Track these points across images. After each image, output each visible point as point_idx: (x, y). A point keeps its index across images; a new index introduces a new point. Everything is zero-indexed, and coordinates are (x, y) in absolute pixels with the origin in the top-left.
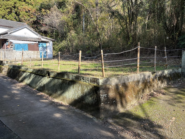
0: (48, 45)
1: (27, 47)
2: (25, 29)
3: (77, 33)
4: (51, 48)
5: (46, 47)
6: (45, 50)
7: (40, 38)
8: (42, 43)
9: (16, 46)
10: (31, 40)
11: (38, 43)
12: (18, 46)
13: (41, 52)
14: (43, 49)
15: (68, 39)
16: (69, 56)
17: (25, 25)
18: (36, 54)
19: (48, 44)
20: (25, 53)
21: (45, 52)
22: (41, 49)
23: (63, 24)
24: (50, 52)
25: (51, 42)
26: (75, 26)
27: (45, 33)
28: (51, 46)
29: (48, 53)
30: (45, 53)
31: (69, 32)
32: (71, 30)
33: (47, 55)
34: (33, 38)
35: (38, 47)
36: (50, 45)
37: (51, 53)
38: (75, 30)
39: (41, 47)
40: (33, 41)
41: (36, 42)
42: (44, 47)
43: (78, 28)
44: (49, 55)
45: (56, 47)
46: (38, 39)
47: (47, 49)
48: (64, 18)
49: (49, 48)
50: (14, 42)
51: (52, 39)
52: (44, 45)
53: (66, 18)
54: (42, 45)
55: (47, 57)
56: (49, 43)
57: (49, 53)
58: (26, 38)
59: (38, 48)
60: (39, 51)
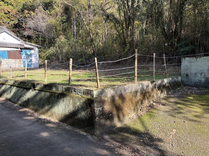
0: (32, 53)
1: (7, 55)
2: (4, 33)
3: (68, 38)
4: (37, 56)
5: (31, 55)
6: (29, 58)
7: (22, 44)
8: (25, 50)
10: (12, 46)
11: (20, 50)
13: (24, 60)
14: (27, 57)
15: (57, 45)
16: (59, 65)
17: (4, 29)
18: (18, 63)
19: (33, 51)
20: (4, 61)
21: (29, 60)
22: (25, 56)
23: (50, 28)
24: (35, 60)
25: (37, 49)
26: (64, 30)
27: (29, 38)
28: (37, 53)
29: (33, 61)
30: (30, 62)
31: (58, 37)
32: (60, 35)
33: (31, 64)
34: (14, 44)
35: (20, 54)
36: (35, 52)
37: (37, 62)
38: (65, 35)
39: (24, 55)
40: (14, 48)
41: (18, 48)
42: (27, 54)
43: (68, 32)
44: (34, 63)
45: (43, 55)
46: (21, 45)
47: (31, 57)
48: (52, 21)
49: (34, 56)
51: (37, 45)
52: (28, 52)
53: (53, 21)
54: (25, 52)
55: (32, 67)
56: (35, 50)
57: (34, 62)
58: (6, 44)
59: (20, 56)
60: (22, 60)
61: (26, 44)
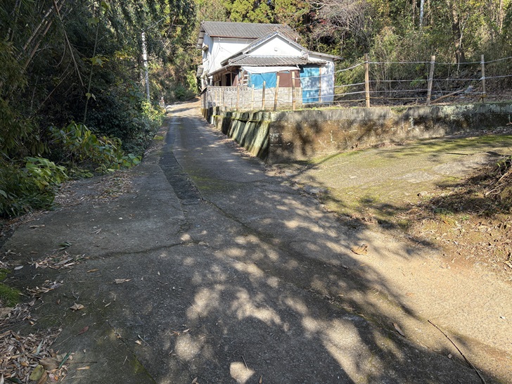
1: (275, 79)
4: (332, 78)
5: (319, 79)
6: (315, 84)
7: (304, 56)
8: (309, 69)
9: (254, 78)
10: (286, 63)
11: (298, 68)
12: (256, 78)
13: (305, 90)
14: (312, 83)
15: (372, 52)
17: (275, 31)
19: (323, 70)
20: (270, 92)
21: (315, 89)
22: (308, 82)
24: (328, 88)
25: (331, 64)
26: (395, 14)
28: (331, 73)
29: (323, 91)
30: (316, 91)
31: (379, 32)
32: (383, 26)
33: (319, 97)
34: (289, 58)
36: (328, 71)
37: (331, 91)
39: (307, 79)
40: (288, 65)
41: (295, 66)
42: (313, 77)
44: (325, 95)
46: (302, 59)
47: (320, 83)
49: (325, 79)
50: (251, 70)
51: (333, 56)
52: (315, 72)
54: (308, 72)
55: (321, 101)
56: (327, 67)
57: (325, 92)
58: (277, 59)
60: (300, 88)
61: (311, 55)
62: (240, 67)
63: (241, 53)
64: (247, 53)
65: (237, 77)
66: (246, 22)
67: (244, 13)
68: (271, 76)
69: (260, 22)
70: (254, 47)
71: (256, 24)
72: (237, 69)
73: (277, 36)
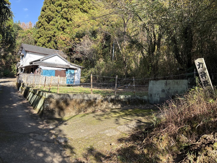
0: (76, 72)
1: (55, 73)
4: (79, 75)
5: (74, 74)
6: (72, 76)
8: (70, 70)
9: (44, 72)
10: (60, 67)
12: (45, 72)
13: (68, 78)
15: (96, 67)
16: (96, 84)
17: (56, 53)
18: (62, 80)
19: (76, 71)
21: (72, 78)
22: (69, 75)
25: (80, 69)
26: (104, 54)
28: (79, 73)
30: (72, 79)
33: (74, 82)
34: (61, 65)
35: (64, 73)
36: (78, 72)
37: (79, 80)
38: (104, 58)
39: (69, 74)
40: (61, 68)
41: (64, 68)
42: (71, 73)
44: (76, 81)
46: (67, 66)
47: (74, 76)
48: (94, 46)
49: (77, 75)
50: (43, 68)
51: (80, 66)
52: (72, 72)
54: (70, 71)
55: (74, 84)
56: (78, 70)
57: (76, 80)
58: (56, 65)
60: (66, 78)
61: (71, 65)
62: (38, 66)
63: (39, 60)
64: (42, 60)
65: (36, 70)
66: (44, 47)
67: (43, 43)
68: (53, 71)
69: (50, 48)
70: (46, 58)
71: (48, 49)
72: (37, 67)
73: (57, 55)
